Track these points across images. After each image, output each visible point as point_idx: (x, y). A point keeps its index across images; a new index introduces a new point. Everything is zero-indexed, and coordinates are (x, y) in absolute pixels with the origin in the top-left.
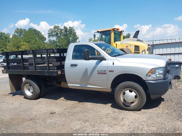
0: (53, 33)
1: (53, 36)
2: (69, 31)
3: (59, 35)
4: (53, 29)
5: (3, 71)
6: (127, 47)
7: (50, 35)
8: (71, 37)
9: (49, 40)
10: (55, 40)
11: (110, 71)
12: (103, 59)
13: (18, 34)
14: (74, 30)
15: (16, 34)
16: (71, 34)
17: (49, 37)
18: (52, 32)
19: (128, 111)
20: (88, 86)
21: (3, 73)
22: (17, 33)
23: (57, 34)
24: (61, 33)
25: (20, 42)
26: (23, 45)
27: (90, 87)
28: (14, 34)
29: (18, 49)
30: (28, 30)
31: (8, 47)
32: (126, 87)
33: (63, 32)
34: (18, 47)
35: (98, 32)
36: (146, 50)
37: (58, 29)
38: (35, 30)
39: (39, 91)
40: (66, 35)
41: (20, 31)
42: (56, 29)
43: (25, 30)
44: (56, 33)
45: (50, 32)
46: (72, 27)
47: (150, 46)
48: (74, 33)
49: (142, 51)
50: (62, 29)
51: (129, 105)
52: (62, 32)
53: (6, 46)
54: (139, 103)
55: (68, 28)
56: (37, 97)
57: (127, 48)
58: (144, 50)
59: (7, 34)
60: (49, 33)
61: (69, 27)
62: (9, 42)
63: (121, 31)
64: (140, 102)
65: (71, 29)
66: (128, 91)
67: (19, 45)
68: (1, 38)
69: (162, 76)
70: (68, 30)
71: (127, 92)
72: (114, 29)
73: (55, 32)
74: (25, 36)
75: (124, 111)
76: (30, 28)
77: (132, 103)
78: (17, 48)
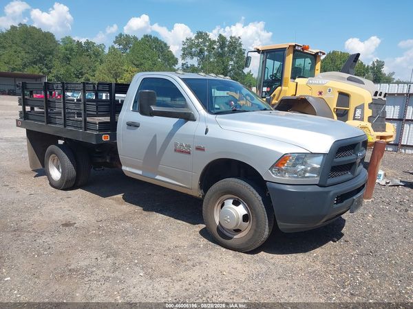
0: (193, 50)
1: (192, 55)
2: (229, 47)
3: (206, 53)
4: (193, 38)
5: (17, 121)
6: (320, 93)
7: (187, 52)
8: (232, 60)
9: (183, 65)
10: (196, 66)
11: (198, 149)
12: (188, 117)
13: (121, 47)
14: (240, 44)
15: (116, 46)
16: (233, 53)
17: (183, 58)
18: (191, 47)
19: (224, 250)
20: (158, 177)
21: (17, 126)
22: (120, 45)
23: (201, 51)
24: (211, 48)
25: (123, 64)
26: (127, 71)
27: (161, 179)
28: (113, 46)
29: (116, 79)
30: (142, 39)
31: (98, 74)
32: (229, 192)
33: (216, 47)
34: (116, 76)
35: (258, 51)
36: (366, 106)
37: (205, 40)
38: (156, 40)
39: (75, 173)
40: (220, 55)
41: (124, 40)
42: (200, 40)
43: (135, 38)
44: (199, 48)
45: (185, 46)
46: (237, 37)
47: (382, 97)
48: (241, 50)
49: (356, 108)
50: (214, 42)
51: (230, 235)
52: (214, 48)
53: (94, 71)
54: (251, 235)
55: (229, 39)
56: (72, 185)
57: (320, 96)
58: (362, 107)
59: (100, 46)
60: (184, 49)
61: (231, 37)
62: (102, 62)
63: (317, 53)
64: (253, 231)
65: (235, 42)
66: (232, 201)
67: (119, 70)
68: (87, 53)
69: (316, 175)
70: (227, 43)
71: (229, 203)
72: (295, 46)
73: (198, 45)
74: (133, 51)
75: (218, 247)
76: (146, 34)
77: (238, 231)
78: (113, 77)
